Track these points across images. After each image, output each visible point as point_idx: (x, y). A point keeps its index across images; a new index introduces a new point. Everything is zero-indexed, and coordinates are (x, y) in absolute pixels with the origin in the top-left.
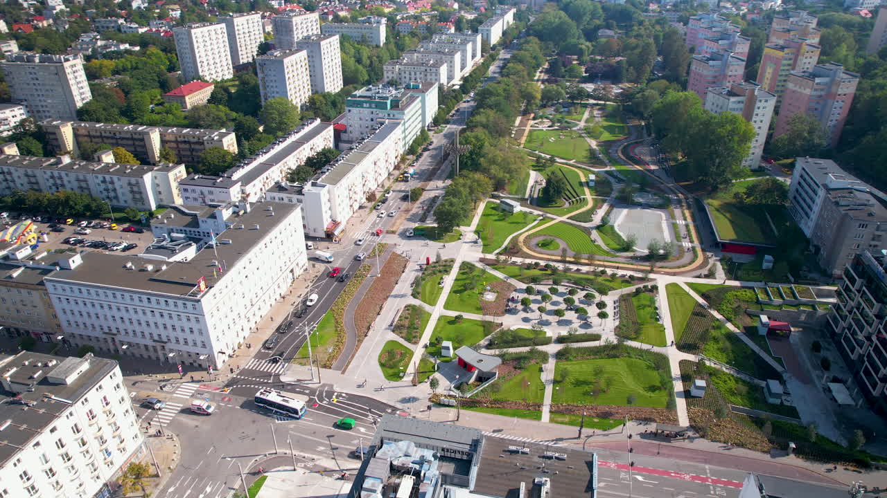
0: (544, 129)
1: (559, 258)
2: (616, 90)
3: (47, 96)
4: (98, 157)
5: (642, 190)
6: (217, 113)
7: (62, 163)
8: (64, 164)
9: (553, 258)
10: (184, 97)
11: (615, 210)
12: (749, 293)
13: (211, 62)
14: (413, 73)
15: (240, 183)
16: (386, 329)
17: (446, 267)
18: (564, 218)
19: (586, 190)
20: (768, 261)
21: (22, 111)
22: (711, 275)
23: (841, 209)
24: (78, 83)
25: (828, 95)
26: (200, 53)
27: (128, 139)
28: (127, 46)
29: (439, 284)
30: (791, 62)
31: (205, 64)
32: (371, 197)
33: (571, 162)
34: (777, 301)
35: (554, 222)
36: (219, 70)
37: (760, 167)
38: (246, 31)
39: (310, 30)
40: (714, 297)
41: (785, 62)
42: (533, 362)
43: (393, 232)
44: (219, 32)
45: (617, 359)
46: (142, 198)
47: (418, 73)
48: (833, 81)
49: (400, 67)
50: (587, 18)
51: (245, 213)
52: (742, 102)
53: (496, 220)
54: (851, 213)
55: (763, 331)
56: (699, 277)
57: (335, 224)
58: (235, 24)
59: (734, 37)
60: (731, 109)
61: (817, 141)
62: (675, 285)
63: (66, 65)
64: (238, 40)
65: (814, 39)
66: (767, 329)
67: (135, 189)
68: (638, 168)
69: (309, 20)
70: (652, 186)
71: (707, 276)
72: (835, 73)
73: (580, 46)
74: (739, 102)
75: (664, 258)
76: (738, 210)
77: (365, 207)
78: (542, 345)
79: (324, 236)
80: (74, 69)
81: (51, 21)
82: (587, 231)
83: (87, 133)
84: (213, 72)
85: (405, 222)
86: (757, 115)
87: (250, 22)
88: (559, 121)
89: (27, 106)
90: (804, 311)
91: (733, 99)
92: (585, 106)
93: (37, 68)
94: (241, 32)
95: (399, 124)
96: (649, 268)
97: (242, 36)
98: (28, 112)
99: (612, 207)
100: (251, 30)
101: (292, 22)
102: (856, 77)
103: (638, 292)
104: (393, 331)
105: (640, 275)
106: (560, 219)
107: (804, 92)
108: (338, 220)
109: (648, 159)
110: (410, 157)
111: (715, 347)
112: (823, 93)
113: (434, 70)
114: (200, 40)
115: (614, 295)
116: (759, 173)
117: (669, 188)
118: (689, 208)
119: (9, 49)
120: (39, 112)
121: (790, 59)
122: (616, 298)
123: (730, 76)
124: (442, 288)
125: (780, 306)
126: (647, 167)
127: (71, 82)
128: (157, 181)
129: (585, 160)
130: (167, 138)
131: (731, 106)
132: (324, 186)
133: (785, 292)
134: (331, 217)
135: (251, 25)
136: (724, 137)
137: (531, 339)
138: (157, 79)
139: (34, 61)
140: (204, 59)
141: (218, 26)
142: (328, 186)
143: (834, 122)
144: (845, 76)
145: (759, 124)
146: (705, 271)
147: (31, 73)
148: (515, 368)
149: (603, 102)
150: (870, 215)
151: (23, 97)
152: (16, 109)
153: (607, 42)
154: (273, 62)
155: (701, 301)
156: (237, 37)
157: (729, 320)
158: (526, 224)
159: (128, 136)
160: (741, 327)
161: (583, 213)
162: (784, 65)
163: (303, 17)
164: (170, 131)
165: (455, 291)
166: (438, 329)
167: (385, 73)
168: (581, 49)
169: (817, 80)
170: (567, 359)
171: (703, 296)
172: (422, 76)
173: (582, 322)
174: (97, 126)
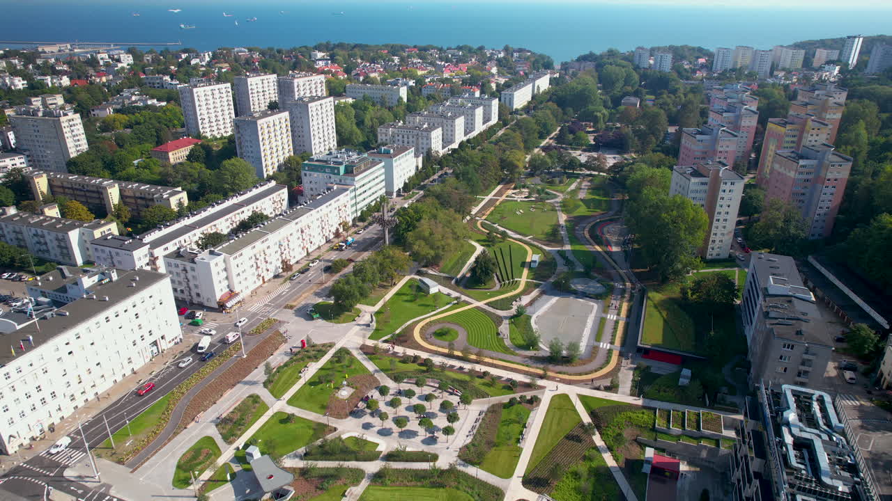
0: (519, 200)
1: (446, 351)
2: (611, 160)
3: (47, 147)
4: (41, 210)
5: (586, 275)
6: (190, 170)
7: (6, 214)
8: (8, 215)
9: (440, 350)
10: (167, 153)
11: (545, 297)
12: (646, 417)
13: (213, 119)
14: (406, 136)
15: (148, 246)
16: (212, 422)
17: (320, 351)
18: (481, 304)
19: (526, 272)
20: (685, 377)
21: (23, 160)
22: (612, 388)
23: (768, 321)
24: (74, 136)
25: (815, 180)
26: (202, 111)
27: (93, 192)
28: (155, 101)
29: (300, 372)
30: (795, 139)
31: (207, 120)
32: (287, 266)
33: (527, 239)
34: (675, 429)
35: (469, 307)
36: (222, 127)
37: (730, 256)
38: (261, 90)
39: (314, 91)
40: (602, 416)
41: (787, 139)
42: (339, 483)
43: (291, 307)
44: (224, 91)
45: (441, 490)
46: (68, 254)
47: (410, 137)
48: (821, 165)
49: (394, 130)
50: (619, 85)
51: (111, 281)
52: (706, 184)
53: (407, 301)
54: (777, 329)
55: (647, 469)
56: (598, 389)
57: (232, 294)
58: (249, 84)
59: (740, 110)
60: (692, 192)
61: (792, 231)
62: (565, 397)
63: (63, 119)
64: (251, 99)
65: (834, 114)
66: (650, 466)
67: (63, 244)
68: (598, 248)
69: (313, 82)
70: (601, 270)
71: (607, 389)
72: (825, 153)
73: (595, 113)
74: (702, 184)
75: (567, 360)
76: (679, 307)
77: (282, 276)
78: (365, 460)
79: (217, 306)
80: (71, 123)
81: (111, 77)
82: (499, 320)
83: (61, 185)
84: (215, 128)
85: (313, 296)
86: (723, 198)
87: (265, 82)
88: (538, 192)
89: (28, 156)
90: (705, 447)
91: (693, 180)
92: (577, 176)
93: (38, 121)
94: (255, 91)
95: (347, 190)
96: (541, 372)
97: (256, 95)
98: (29, 161)
99: (543, 293)
100: (266, 89)
101: (293, 83)
102: (848, 160)
103: (512, 403)
104: (217, 426)
105: (527, 380)
106: (476, 304)
107: (788, 174)
108: (237, 290)
109: (614, 239)
110: (361, 224)
111: (572, 485)
112: (810, 177)
113: (425, 134)
114: (203, 98)
115: (484, 403)
116: (729, 264)
117: (620, 276)
118: (629, 301)
119: (55, 101)
120: (39, 161)
121: (794, 136)
122: (485, 408)
123: (721, 152)
124: (300, 377)
125: (678, 437)
126: (609, 249)
127: (66, 135)
128: (84, 238)
129: (543, 236)
130: (127, 194)
131: (692, 187)
132: (219, 255)
133: (689, 420)
134: (228, 286)
135: (266, 85)
136: (668, 224)
137: (353, 452)
138: (155, 134)
139: (38, 116)
140: (206, 116)
141: (222, 86)
142: (224, 254)
143: (825, 210)
144: (836, 159)
145: (726, 209)
146: (607, 383)
147: (33, 126)
148: (317, 488)
149: (596, 173)
150: (799, 333)
151: (25, 147)
152: (16, 158)
153: (625, 109)
154: (249, 123)
155: (586, 419)
156: (251, 96)
157: (610, 449)
158: (435, 308)
159: (94, 189)
160: (622, 459)
161: (507, 298)
162: (788, 142)
163: (307, 79)
164: (130, 186)
165: (311, 383)
166: (265, 428)
167: (379, 135)
168: (596, 116)
169: (802, 162)
170: (383, 484)
171: (592, 414)
172: (414, 139)
173: (428, 435)
174: (70, 178)
